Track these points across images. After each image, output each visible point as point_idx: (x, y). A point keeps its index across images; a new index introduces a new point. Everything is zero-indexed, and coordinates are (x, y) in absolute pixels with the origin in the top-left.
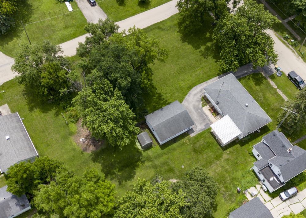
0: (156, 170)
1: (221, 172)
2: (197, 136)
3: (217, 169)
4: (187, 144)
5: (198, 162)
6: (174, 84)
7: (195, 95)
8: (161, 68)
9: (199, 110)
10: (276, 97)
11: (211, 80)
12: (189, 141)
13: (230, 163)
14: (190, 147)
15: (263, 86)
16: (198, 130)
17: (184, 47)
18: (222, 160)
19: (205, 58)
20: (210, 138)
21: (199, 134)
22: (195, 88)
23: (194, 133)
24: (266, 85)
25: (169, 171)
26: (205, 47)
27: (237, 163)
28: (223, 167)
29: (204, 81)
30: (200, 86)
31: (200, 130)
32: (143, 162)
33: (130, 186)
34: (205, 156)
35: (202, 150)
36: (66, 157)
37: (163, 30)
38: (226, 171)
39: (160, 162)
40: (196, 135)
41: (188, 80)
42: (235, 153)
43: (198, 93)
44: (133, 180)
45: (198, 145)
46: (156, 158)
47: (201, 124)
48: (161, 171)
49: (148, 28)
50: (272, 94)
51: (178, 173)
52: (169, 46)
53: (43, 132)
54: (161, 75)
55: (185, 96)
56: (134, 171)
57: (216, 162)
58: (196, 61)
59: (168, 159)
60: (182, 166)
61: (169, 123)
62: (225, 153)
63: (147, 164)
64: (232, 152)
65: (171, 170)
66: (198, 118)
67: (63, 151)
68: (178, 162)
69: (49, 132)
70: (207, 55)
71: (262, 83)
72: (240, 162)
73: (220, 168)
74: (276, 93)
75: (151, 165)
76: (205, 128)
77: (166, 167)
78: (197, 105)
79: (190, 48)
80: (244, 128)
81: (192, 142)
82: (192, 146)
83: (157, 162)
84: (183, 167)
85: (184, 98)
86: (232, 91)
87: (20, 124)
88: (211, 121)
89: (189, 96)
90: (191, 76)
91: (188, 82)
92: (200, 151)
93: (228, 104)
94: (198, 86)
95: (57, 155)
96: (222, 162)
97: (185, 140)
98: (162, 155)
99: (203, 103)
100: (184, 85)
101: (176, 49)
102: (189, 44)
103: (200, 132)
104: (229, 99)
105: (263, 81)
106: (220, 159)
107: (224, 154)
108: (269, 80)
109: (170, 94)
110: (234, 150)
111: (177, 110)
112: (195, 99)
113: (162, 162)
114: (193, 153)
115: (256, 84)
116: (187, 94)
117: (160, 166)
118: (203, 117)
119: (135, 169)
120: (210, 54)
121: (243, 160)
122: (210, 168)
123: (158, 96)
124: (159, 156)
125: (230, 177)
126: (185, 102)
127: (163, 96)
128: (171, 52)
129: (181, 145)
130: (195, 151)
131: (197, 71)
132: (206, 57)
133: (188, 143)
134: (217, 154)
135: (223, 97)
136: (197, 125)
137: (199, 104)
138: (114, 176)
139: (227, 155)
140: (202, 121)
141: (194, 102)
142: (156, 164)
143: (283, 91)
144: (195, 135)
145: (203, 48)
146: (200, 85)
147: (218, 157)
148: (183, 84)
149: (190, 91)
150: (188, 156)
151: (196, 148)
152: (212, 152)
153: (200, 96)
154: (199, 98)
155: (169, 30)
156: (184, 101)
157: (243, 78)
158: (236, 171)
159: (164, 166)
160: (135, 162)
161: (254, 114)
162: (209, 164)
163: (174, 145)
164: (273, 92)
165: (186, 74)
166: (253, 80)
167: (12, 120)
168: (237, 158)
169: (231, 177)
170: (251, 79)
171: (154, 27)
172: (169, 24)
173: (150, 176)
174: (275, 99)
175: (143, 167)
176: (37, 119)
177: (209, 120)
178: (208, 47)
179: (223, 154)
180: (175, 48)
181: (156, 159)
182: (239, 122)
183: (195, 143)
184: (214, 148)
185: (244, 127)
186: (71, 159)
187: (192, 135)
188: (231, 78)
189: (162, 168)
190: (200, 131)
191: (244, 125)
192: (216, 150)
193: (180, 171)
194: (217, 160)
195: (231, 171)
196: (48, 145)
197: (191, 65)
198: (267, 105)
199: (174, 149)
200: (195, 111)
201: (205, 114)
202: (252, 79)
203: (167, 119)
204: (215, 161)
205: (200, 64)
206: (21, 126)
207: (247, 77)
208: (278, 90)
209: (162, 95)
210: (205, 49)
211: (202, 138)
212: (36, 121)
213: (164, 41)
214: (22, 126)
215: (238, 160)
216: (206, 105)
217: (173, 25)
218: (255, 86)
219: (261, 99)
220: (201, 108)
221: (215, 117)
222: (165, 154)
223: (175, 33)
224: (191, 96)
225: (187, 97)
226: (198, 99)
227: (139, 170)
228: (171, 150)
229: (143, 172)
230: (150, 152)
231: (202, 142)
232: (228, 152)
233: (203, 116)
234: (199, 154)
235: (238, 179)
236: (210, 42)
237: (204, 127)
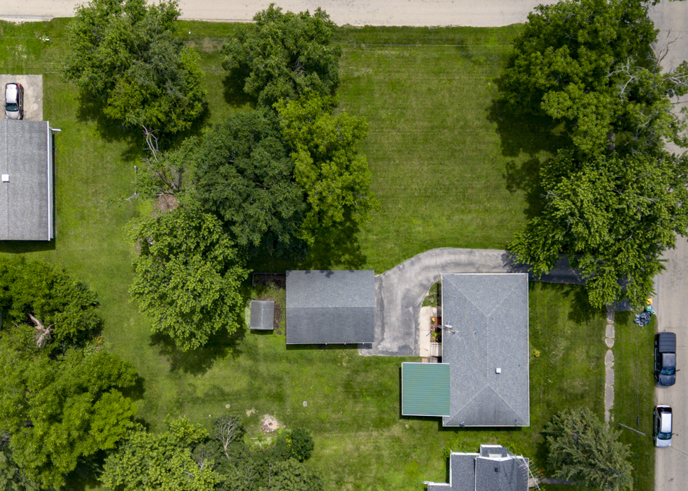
0: (253, 382)
1: (369, 455)
2: (371, 361)
3: (365, 446)
4: (342, 365)
5: (339, 412)
6: (399, 218)
7: (427, 268)
8: (397, 162)
9: (411, 309)
10: (591, 369)
11: (484, 252)
12: (349, 361)
13: (397, 448)
14: (344, 374)
15: (585, 327)
16: (380, 349)
17: (482, 132)
18: (386, 434)
19: (509, 187)
20: (392, 378)
21: (377, 358)
22: (437, 251)
23: (370, 350)
24: (594, 328)
25: (274, 397)
26: (530, 158)
27: (407, 455)
28: (377, 448)
29: (467, 247)
30: (450, 253)
31: (385, 350)
32: (237, 353)
33: (190, 385)
34: (359, 407)
35: (361, 392)
36: (104, 260)
37: (468, 57)
38: (379, 457)
39: (269, 371)
40: (369, 357)
41: (435, 225)
42: (418, 436)
43: (436, 267)
44: (199, 376)
45: (359, 379)
46: (266, 358)
47: (395, 339)
48: (260, 389)
49: (437, 31)
50: (588, 356)
51: (289, 411)
52: (450, 111)
53: (86, 182)
54: (386, 179)
55: (405, 259)
56: (212, 360)
57: (372, 431)
58: (485, 183)
59: (288, 373)
60: (304, 402)
61: (323, 315)
62: (400, 423)
63: (243, 360)
64: (414, 431)
65: (279, 398)
66: (397, 324)
67: (105, 245)
68: (302, 391)
69: (97, 188)
70: (518, 185)
71: (588, 319)
72: (414, 457)
73: (370, 446)
74: (599, 359)
75: (250, 367)
76: (397, 353)
77: (273, 387)
78: (414, 294)
79: (494, 143)
80: (459, 411)
81: (354, 367)
82: (348, 375)
83: (263, 368)
84: (305, 404)
85: (398, 261)
86: (493, 322)
87: (42, 152)
88: (419, 346)
89: (412, 264)
90: (449, 218)
91: (431, 229)
92: (357, 393)
93: (465, 342)
94: (446, 250)
95: (91, 248)
96: (382, 438)
97: (344, 354)
98: (281, 360)
99: (430, 297)
100: (419, 232)
101: (462, 127)
102: (499, 130)
103: (382, 355)
104: (474, 335)
105: (593, 317)
106: (384, 429)
107: (398, 424)
108: (610, 320)
109: (376, 235)
110: (420, 429)
111: (357, 298)
112: (420, 278)
113: (272, 374)
114: (340, 389)
115: (571, 316)
116: (412, 256)
117: (264, 377)
118: (409, 327)
119: (215, 358)
120: (526, 185)
121: (423, 457)
122: (353, 434)
123: (348, 227)
124: (275, 358)
125: (377, 472)
126: (394, 273)
127: (359, 233)
128: (446, 131)
129: (329, 361)
130: (348, 387)
131: (470, 211)
132: (512, 187)
133: (344, 364)
134: (385, 416)
135: (467, 322)
136: (385, 337)
137: (419, 295)
138: (169, 348)
139: (400, 430)
140: (399, 335)
141: (413, 285)
142: (258, 371)
143: (619, 362)
144: (368, 355)
145: (522, 158)
146: (452, 250)
147: (381, 424)
148: (419, 229)
149: (422, 251)
150: (326, 390)
151: (351, 383)
152: (378, 407)
153: (435, 278)
154: (429, 281)
155: (480, 64)
156: (395, 269)
157: (554, 286)
158: (396, 470)
159: (271, 384)
160: (224, 344)
161: (500, 396)
162: (356, 427)
163: (315, 353)
164: (593, 353)
165: (441, 205)
166: (574, 302)
167: (31, 138)
168: (415, 447)
169: (379, 475)
170: (572, 296)
171: (451, 36)
172: (492, 45)
173: (236, 388)
174: (585, 370)
175: (232, 363)
176: (86, 146)
177: (416, 342)
178: (537, 162)
179: (395, 422)
180: (462, 123)
181: (265, 360)
182: (459, 393)
183: (356, 372)
184: (387, 402)
185: (461, 409)
186: (112, 270)
187: (363, 353)
188: (517, 288)
189: (266, 384)
190: (383, 352)
191: (464, 406)
192: (386, 409)
193: (295, 410)
194: (377, 427)
195: (387, 464)
196: (82, 218)
197: (466, 189)
198: (556, 375)
199: (310, 361)
200: (402, 306)
201: (417, 324)
202: (573, 298)
203: (325, 305)
204: (371, 428)
205: (488, 200)
206: (43, 158)
207: (566, 289)
208: (609, 352)
209: (358, 230)
210: (524, 164)
211: (377, 370)
212: (82, 149)
213: (450, 90)
214: (44, 160)
215: (414, 451)
216: (432, 305)
217: (498, 56)
218: (566, 318)
219: (557, 355)
220: (419, 307)
221: (431, 341)
222: (288, 360)
223: (488, 81)
224: (417, 267)
225: (407, 263)
226: (425, 282)
227: (221, 364)
228: (304, 360)
229: (227, 372)
230: (261, 341)
231: (372, 376)
232: (407, 426)
233: (410, 324)
234: (351, 396)
235: (390, 485)
236: (549, 153)
237: (395, 350)
